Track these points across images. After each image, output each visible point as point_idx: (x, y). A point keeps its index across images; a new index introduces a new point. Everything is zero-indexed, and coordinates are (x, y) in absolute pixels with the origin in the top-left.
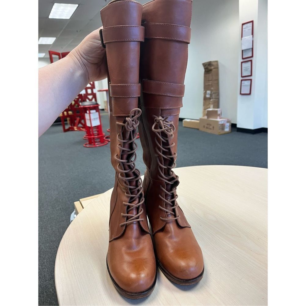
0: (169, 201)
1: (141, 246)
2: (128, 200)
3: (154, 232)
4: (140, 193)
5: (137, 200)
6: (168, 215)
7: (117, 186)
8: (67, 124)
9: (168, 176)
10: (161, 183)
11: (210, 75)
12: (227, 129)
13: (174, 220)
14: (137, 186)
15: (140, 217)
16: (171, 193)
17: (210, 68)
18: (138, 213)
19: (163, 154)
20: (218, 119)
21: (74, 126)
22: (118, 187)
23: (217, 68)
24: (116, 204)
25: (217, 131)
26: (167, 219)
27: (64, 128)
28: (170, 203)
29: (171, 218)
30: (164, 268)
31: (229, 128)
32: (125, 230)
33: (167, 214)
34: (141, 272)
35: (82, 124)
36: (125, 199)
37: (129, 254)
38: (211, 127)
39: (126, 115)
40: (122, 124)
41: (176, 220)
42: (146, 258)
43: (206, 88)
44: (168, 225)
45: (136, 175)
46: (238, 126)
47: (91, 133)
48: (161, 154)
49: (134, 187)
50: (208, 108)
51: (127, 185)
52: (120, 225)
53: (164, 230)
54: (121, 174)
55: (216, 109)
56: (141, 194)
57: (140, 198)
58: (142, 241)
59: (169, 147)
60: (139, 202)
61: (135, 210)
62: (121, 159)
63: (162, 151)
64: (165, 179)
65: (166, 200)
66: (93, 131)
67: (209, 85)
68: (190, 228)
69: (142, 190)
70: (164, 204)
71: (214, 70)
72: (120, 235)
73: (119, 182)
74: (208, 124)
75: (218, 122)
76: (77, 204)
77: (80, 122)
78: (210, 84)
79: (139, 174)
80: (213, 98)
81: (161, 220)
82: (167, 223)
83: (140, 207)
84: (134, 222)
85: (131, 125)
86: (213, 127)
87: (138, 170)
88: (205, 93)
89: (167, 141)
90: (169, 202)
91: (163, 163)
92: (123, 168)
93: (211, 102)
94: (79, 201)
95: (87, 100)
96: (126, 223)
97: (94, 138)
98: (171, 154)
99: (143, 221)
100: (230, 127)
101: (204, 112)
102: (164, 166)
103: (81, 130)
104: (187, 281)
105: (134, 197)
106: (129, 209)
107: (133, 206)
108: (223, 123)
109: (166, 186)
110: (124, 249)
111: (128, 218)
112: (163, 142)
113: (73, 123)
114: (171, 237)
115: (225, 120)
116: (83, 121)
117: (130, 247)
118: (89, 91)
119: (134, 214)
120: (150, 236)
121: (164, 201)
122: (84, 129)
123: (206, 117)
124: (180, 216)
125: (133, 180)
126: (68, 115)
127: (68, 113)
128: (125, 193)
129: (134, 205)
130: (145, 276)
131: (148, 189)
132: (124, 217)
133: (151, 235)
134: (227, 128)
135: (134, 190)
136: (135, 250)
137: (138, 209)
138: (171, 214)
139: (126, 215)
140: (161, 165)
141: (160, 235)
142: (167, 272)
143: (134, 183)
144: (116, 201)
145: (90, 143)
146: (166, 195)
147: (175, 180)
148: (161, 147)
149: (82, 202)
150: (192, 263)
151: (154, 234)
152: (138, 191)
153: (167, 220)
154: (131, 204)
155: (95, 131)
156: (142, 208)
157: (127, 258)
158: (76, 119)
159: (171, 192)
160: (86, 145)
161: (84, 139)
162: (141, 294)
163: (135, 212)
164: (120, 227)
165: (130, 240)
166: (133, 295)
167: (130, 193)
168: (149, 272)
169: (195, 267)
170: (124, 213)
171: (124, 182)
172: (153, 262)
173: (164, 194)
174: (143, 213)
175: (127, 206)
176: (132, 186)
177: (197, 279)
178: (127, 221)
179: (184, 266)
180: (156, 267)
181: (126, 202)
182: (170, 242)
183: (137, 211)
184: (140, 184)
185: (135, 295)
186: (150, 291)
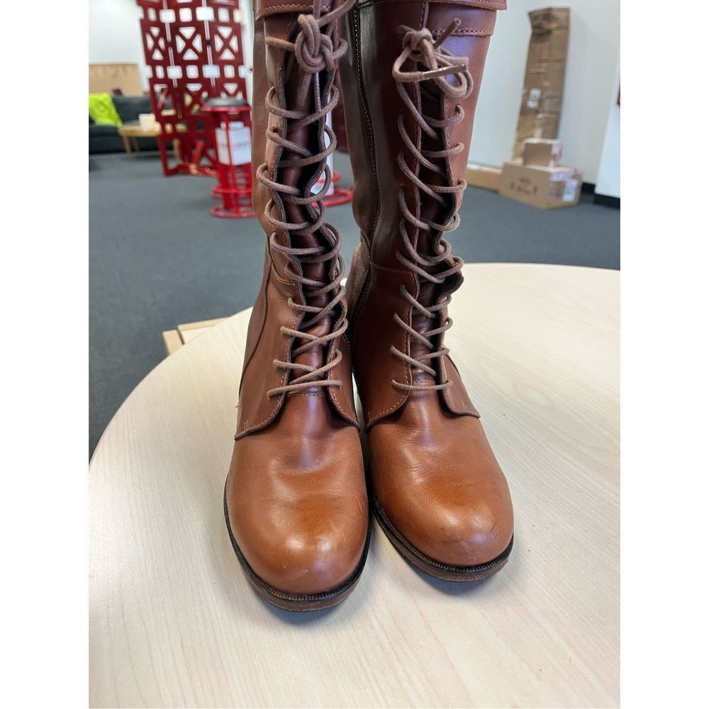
0: (422, 336)
1: (328, 459)
2: (296, 320)
3: (371, 420)
4: (335, 302)
5: (326, 323)
6: (415, 377)
7: (268, 280)
8: (172, 157)
9: (429, 258)
10: (405, 279)
11: (546, 44)
12: (570, 197)
13: (432, 392)
14: (327, 279)
15: (331, 375)
16: (432, 312)
17: (546, 26)
18: (324, 363)
19: (420, 177)
20: (551, 169)
21: (191, 161)
22: (270, 284)
23: (566, 28)
24: (261, 333)
25: (542, 200)
26: (411, 387)
27: (165, 166)
28: (427, 342)
29: (424, 385)
30: (390, 526)
31: (576, 195)
34: (320, 537)
35: (209, 158)
36: (287, 318)
37: (289, 480)
38: (530, 188)
39: (301, 8)
40: (282, 42)
41: (440, 394)
42: (339, 498)
43: (531, 80)
44: (413, 405)
45: (326, 244)
46: (599, 190)
47: (231, 181)
48: (414, 177)
49: (318, 283)
50: (527, 137)
51: (297, 273)
53: (399, 416)
54: (276, 237)
55: (549, 142)
56: (338, 308)
57: (334, 319)
58: (331, 446)
59: (443, 153)
60: (331, 331)
61: (317, 352)
62: (280, 180)
63: (418, 166)
64: (420, 265)
65: (413, 331)
66: (234, 178)
67: (538, 73)
68: (477, 417)
69: (342, 294)
70: (407, 344)
71: (556, 33)
72: (265, 422)
73: (273, 267)
74: (522, 180)
75: (548, 175)
76: (170, 337)
77: (204, 153)
78: (543, 70)
79: (336, 242)
80: (544, 112)
81: (395, 388)
83: (333, 347)
84: (310, 387)
85: (315, 48)
86: (535, 189)
87: (332, 229)
88: (526, 96)
89: (440, 131)
90: (422, 338)
91: (419, 212)
92: (283, 215)
93: (537, 122)
94: (177, 329)
95: (224, 95)
97: (236, 195)
98: (447, 183)
99: (337, 387)
100: (579, 191)
101: (516, 146)
102: (421, 221)
103: (206, 174)
104: (461, 569)
105: (314, 314)
106: (298, 350)
107: (311, 341)
108: (560, 178)
110: (274, 464)
111: (293, 375)
112: (424, 133)
113: (187, 154)
114: (419, 441)
115: (569, 172)
116: (211, 152)
117: (292, 460)
118: (229, 72)
119: (312, 365)
120: (357, 435)
121: (408, 333)
122: (213, 173)
123: (519, 161)
124: (451, 383)
125: (316, 261)
126: (175, 134)
127: (174, 128)
128: (290, 300)
129: (314, 337)
130: (332, 550)
131: (360, 297)
132: (281, 370)
133: (359, 431)
134: (569, 193)
135: (316, 293)
136: (309, 470)
137: (324, 350)
138: (426, 373)
139: (289, 364)
140: (411, 216)
141: (388, 430)
142: (402, 539)
143: (319, 270)
144: (264, 325)
145: (228, 206)
146: (418, 316)
147: (450, 272)
148: (417, 152)
149: (183, 333)
150: (480, 521)
151: (368, 425)
152: (331, 295)
153: (412, 391)
154: (305, 334)
155: (240, 178)
156: (337, 350)
157: (284, 492)
158: (194, 147)
159: (434, 308)
160: (217, 210)
161: (212, 197)
162: (317, 598)
163: (315, 359)
164: (269, 398)
165: (295, 440)
166: (290, 599)
167: (304, 301)
168: (344, 540)
169: (490, 532)
170: (281, 359)
171: (286, 266)
172: (360, 508)
173: (409, 312)
174: (341, 363)
175: (294, 339)
176: (312, 279)
177: (490, 568)
178: (291, 383)
179: (456, 527)
180: (367, 523)
181: (290, 327)
182: (415, 452)
183: (321, 358)
184: (338, 275)
185: (296, 599)
186: (344, 591)
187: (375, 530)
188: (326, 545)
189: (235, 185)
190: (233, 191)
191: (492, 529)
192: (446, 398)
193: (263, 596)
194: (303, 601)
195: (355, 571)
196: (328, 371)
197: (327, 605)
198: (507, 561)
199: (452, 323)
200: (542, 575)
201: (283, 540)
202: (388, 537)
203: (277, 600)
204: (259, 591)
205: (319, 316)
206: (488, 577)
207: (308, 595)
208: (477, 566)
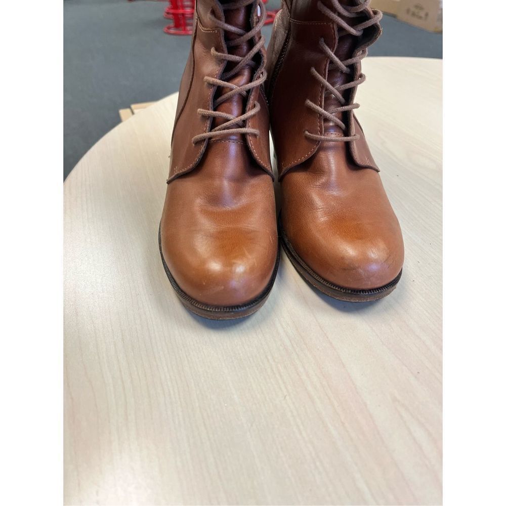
0: (336, 91)
2: (218, 69)
3: (284, 169)
4: (255, 50)
5: (246, 73)
6: (327, 130)
9: (349, 8)
13: (341, 143)
14: (248, 26)
15: (249, 124)
16: (347, 66)
18: (243, 112)
25: (431, 25)
26: (323, 137)
28: (340, 96)
29: (334, 136)
30: (297, 257)
32: (205, 156)
33: (327, 124)
36: (210, 67)
38: (422, 14)
41: (347, 146)
42: (252, 231)
44: (322, 155)
47: (179, 3)
49: (239, 30)
51: (219, 19)
52: (193, 139)
53: (310, 165)
57: (253, 69)
58: (247, 189)
60: (251, 80)
61: (238, 102)
65: (328, 84)
69: (261, 43)
70: (321, 97)
74: (417, 7)
76: (124, 113)
81: (307, 138)
82: (321, 147)
83: (252, 97)
84: (230, 134)
86: (427, 15)
94: (130, 107)
96: (208, 134)
97: (183, 15)
99: (255, 135)
104: (356, 292)
105: (235, 63)
106: (220, 99)
107: (232, 90)
109: (337, 41)
110: (199, 202)
111: (214, 123)
114: (326, 186)
117: (215, 199)
119: (233, 115)
121: (323, 87)
124: (358, 136)
128: (213, 50)
129: (234, 87)
130: (245, 272)
133: (273, 178)
136: (228, 208)
137: (244, 101)
138: (337, 126)
139: (211, 112)
141: (299, 178)
142: (305, 267)
143: (241, 17)
145: (177, 25)
147: (369, 23)
149: (135, 110)
151: (282, 174)
152: (251, 43)
153: (323, 141)
154: (226, 83)
155: (187, 1)
156: (256, 102)
159: (350, 61)
160: (169, 28)
161: (165, 18)
162: (231, 310)
163: (235, 108)
164: (193, 145)
165: (217, 182)
166: (208, 309)
167: (225, 49)
168: (256, 264)
169: (385, 262)
170: (205, 107)
171: (209, 12)
172: (270, 241)
173: (326, 66)
174: (258, 113)
175: (216, 88)
176: (234, 26)
177: (382, 292)
178: (213, 130)
179: (354, 257)
180: (276, 253)
181: (212, 77)
182: (322, 196)
183: (241, 107)
184: (258, 22)
185: (214, 310)
186: (254, 306)
187: (283, 260)
188: (240, 269)
189: (183, 7)
190: (181, 11)
191: (386, 260)
192: (353, 150)
193: (187, 306)
194: (218, 312)
195: (264, 290)
196: (247, 119)
197: (240, 316)
198: (395, 288)
199: (365, 78)
200: (423, 300)
201: (204, 262)
202: (294, 266)
203: (199, 310)
204: (184, 302)
205: (240, 66)
206: (378, 300)
207: (224, 307)
208: (370, 290)
